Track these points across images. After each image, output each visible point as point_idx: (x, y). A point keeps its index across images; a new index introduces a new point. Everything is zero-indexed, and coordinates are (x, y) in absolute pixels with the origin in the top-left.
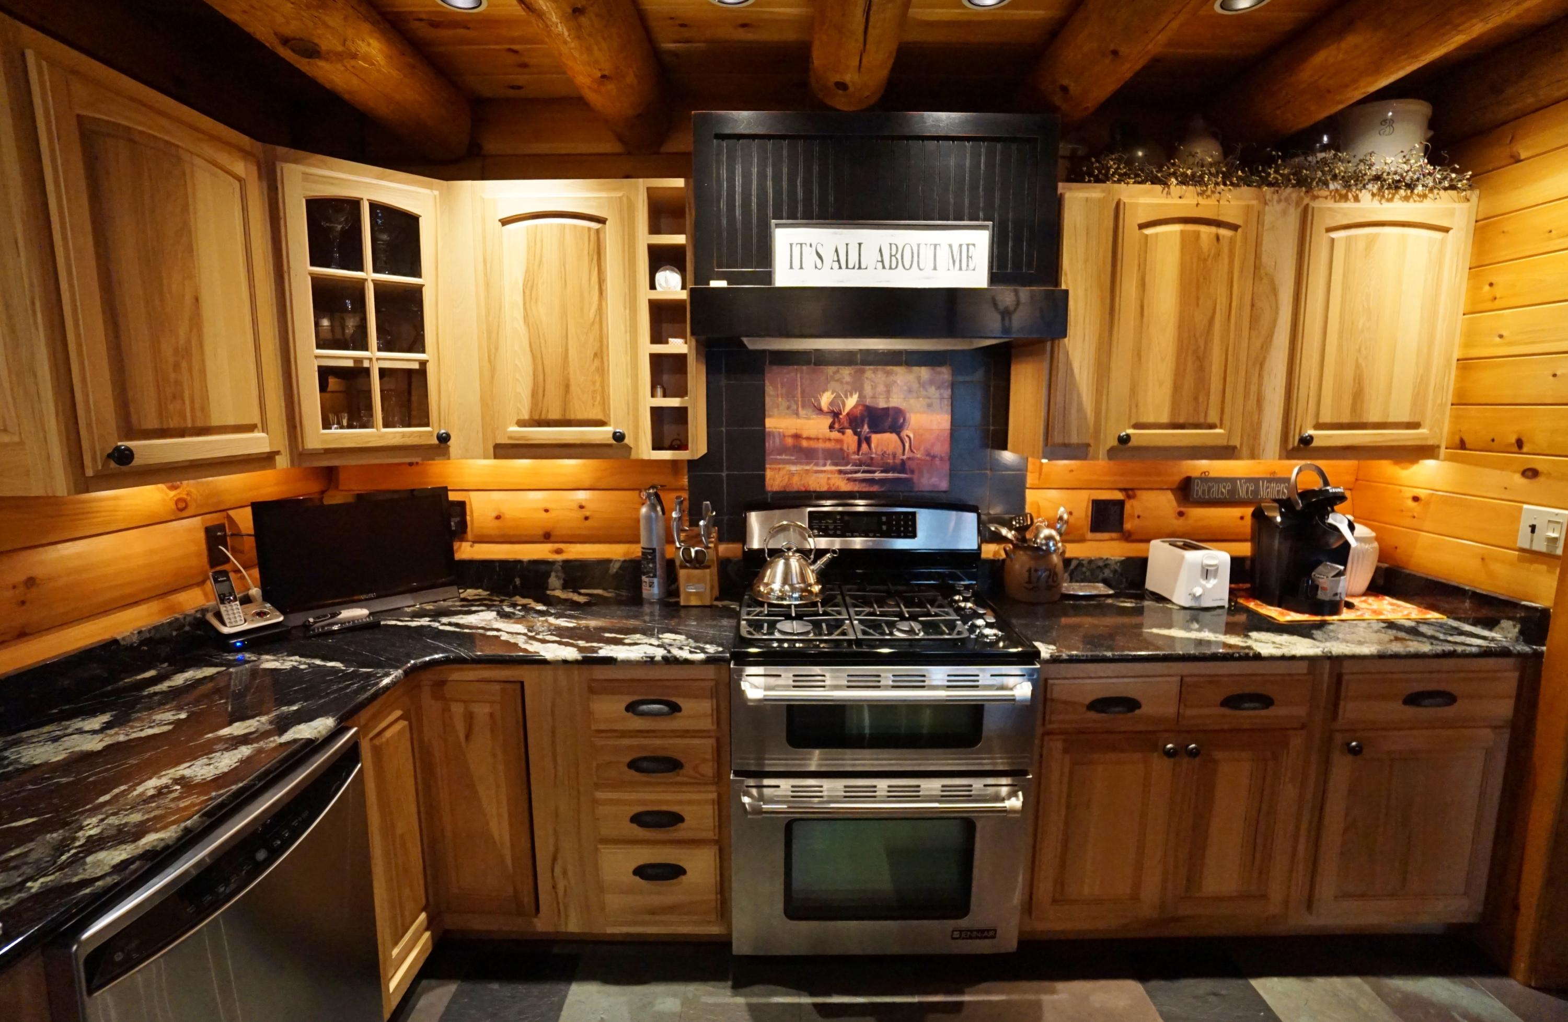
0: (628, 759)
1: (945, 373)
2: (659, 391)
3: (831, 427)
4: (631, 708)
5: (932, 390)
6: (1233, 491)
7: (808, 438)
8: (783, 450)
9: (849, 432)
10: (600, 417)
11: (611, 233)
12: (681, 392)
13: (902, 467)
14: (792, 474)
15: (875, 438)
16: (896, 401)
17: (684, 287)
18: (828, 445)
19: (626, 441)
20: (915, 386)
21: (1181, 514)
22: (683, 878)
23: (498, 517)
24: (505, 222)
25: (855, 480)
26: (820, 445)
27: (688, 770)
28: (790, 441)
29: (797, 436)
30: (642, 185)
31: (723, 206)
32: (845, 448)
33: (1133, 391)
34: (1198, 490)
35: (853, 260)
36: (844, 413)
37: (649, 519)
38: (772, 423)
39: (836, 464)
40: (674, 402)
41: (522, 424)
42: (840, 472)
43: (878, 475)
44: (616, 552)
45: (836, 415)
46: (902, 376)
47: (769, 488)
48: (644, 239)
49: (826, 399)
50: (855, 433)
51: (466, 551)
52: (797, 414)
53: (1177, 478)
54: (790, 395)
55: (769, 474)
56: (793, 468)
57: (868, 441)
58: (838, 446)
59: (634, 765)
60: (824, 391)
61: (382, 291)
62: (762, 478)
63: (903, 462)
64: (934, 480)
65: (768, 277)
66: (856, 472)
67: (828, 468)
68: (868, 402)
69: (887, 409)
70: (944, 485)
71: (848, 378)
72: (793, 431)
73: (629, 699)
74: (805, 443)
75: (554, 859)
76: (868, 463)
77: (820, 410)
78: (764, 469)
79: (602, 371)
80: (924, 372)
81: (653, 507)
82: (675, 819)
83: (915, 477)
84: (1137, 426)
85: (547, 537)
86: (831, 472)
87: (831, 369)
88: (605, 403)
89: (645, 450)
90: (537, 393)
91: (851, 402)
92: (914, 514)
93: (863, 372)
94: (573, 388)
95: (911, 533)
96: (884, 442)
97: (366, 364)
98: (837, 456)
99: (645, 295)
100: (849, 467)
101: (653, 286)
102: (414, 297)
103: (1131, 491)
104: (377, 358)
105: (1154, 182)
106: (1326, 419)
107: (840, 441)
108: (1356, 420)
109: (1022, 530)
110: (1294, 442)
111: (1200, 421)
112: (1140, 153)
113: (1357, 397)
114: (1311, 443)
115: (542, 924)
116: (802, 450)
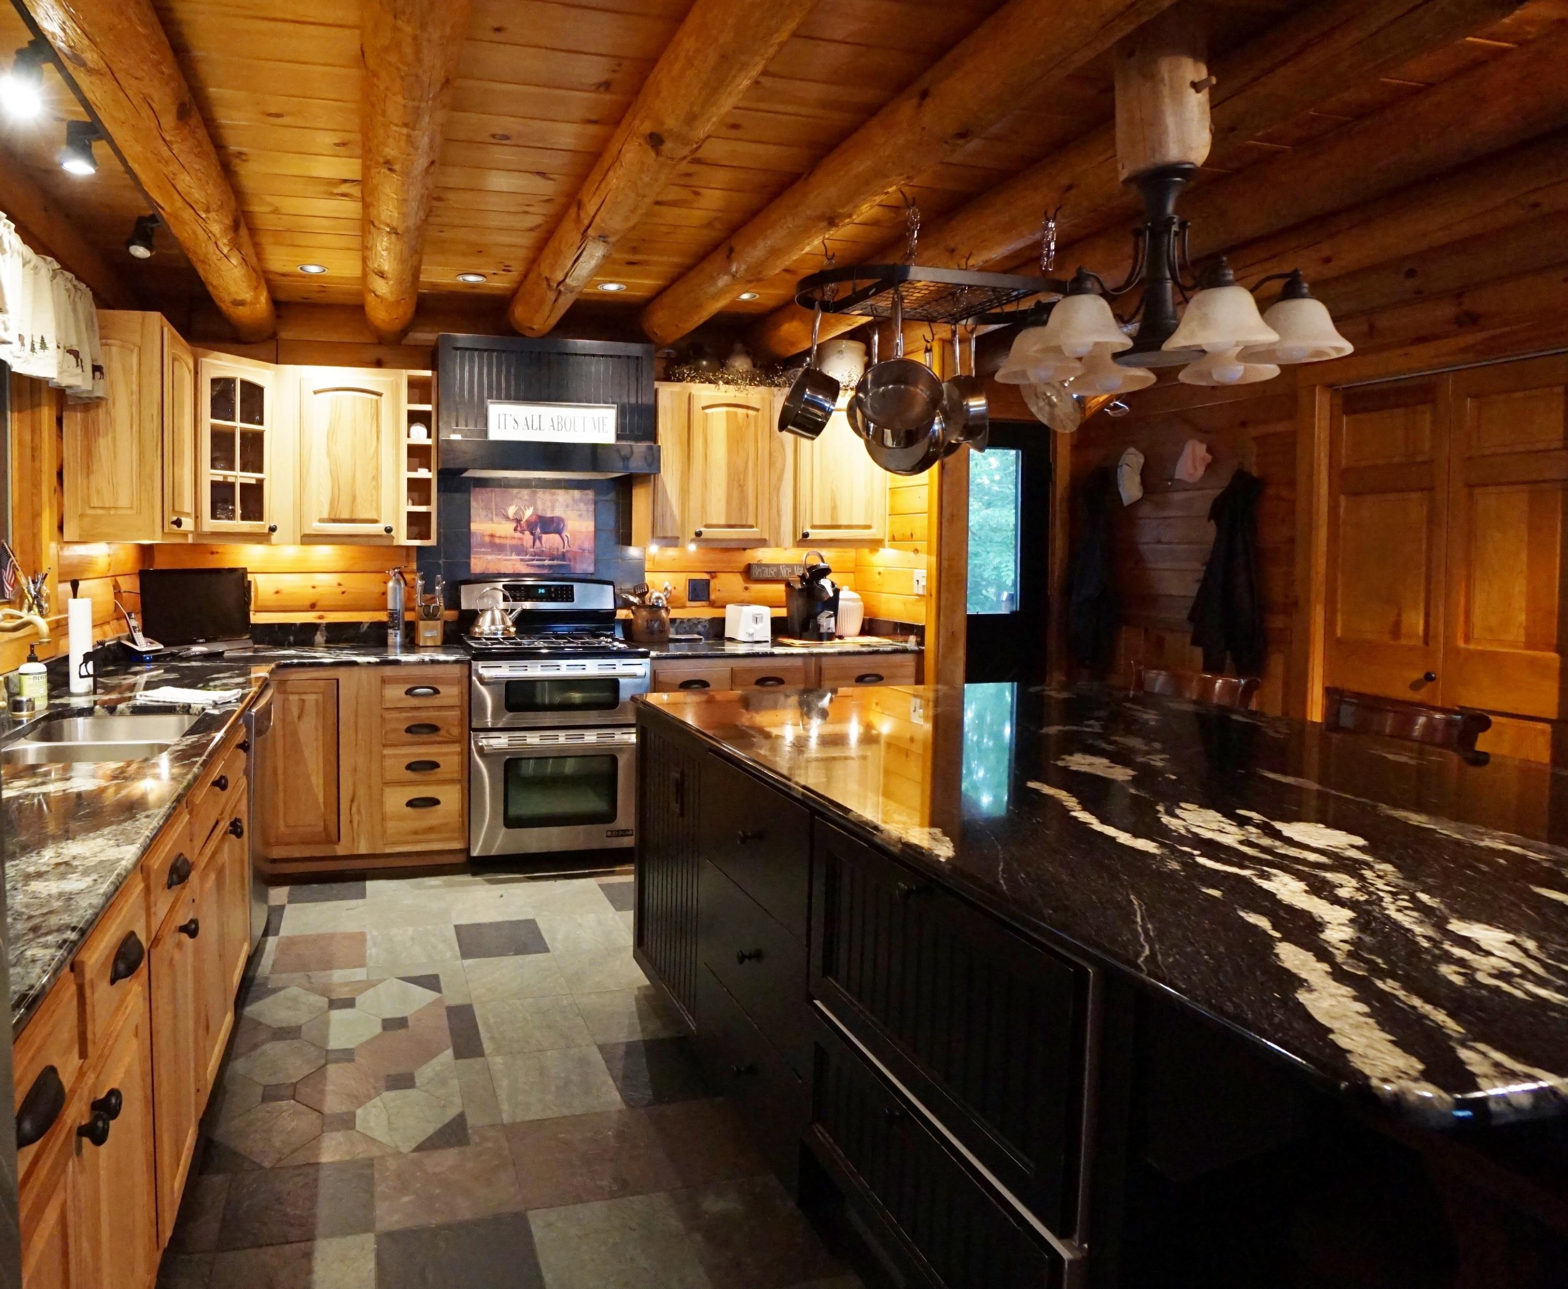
0: (405, 726)
1: (590, 494)
2: (410, 501)
3: (515, 529)
4: (409, 692)
5: (582, 506)
6: (778, 573)
7: (500, 537)
8: (482, 545)
9: (527, 533)
10: (375, 517)
11: (385, 402)
12: (428, 503)
13: (563, 556)
14: (489, 562)
15: (544, 537)
16: (558, 512)
17: (429, 436)
18: (515, 542)
19: (392, 533)
20: (571, 502)
21: (746, 588)
22: (438, 807)
23: (277, 592)
24: (316, 393)
25: (532, 566)
26: (508, 542)
27: (442, 732)
28: (487, 539)
29: (492, 536)
30: (404, 375)
31: (457, 390)
32: (525, 543)
33: (704, 504)
34: (756, 572)
35: (536, 425)
36: (524, 520)
37: (395, 589)
38: (474, 527)
39: (518, 554)
40: (423, 509)
41: (322, 521)
42: (522, 560)
43: (547, 562)
44: (365, 617)
45: (518, 521)
46: (562, 496)
47: (473, 572)
48: (406, 407)
49: (511, 511)
50: (532, 534)
51: (256, 618)
52: (491, 520)
53: (742, 565)
54: (487, 508)
55: (473, 561)
56: (489, 557)
57: (540, 539)
58: (520, 542)
59: (409, 730)
60: (511, 505)
61: (244, 434)
62: (469, 564)
63: (564, 554)
64: (585, 565)
65: (485, 433)
66: (533, 560)
67: (514, 557)
68: (540, 513)
69: (552, 518)
70: (591, 569)
71: (526, 497)
72: (489, 532)
73: (408, 686)
74: (497, 541)
75: (352, 801)
76: (539, 554)
77: (507, 518)
78: (469, 558)
79: (377, 488)
80: (576, 493)
81: (398, 581)
82: (434, 765)
83: (572, 564)
84: (707, 526)
85: (313, 607)
86: (515, 560)
87: (515, 491)
88: (378, 509)
89: (402, 538)
90: (334, 502)
91: (528, 513)
92: (572, 586)
93: (535, 493)
94: (359, 500)
95: (570, 599)
96: (550, 540)
98: (519, 550)
99: (405, 443)
100: (527, 557)
101: (409, 436)
102: (259, 438)
103: (713, 574)
104: (239, 477)
105: (710, 382)
106: (817, 522)
107: (521, 539)
108: (834, 523)
109: (642, 595)
110: (800, 536)
111: (744, 523)
112: (704, 363)
113: (834, 509)
114: (810, 538)
115: (341, 850)
116: (495, 545)
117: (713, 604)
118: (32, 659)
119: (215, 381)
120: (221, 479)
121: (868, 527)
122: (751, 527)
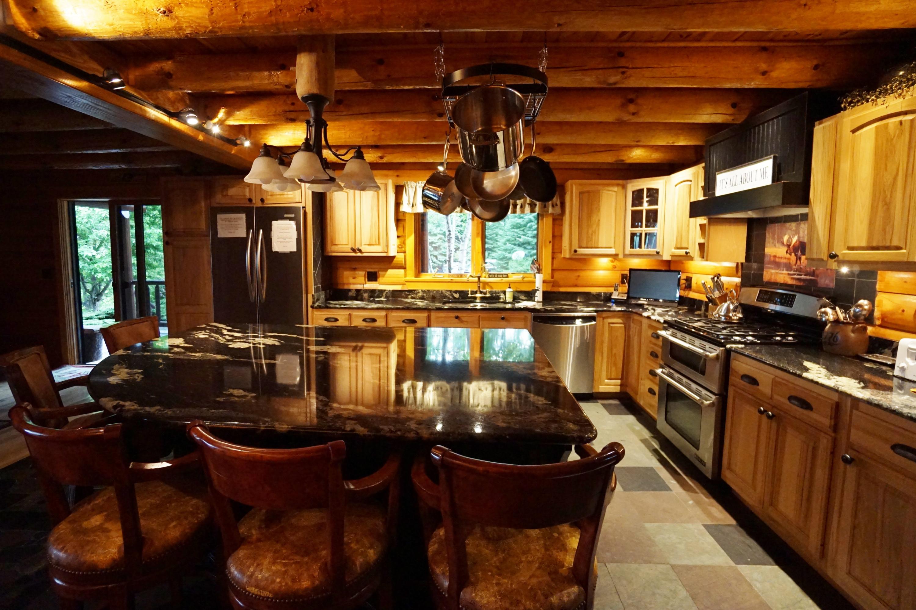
3: (787, 252)
7: (779, 257)
8: (770, 263)
9: (793, 254)
13: (813, 274)
14: (772, 274)
15: (802, 257)
18: (785, 261)
24: (676, 186)
25: (792, 279)
26: (782, 261)
28: (772, 259)
29: (775, 256)
32: (791, 262)
33: (846, 230)
36: (792, 245)
38: (767, 250)
39: (787, 270)
42: (789, 274)
43: (803, 277)
45: (788, 246)
47: (764, 280)
49: (786, 239)
50: (796, 255)
52: (775, 246)
54: (773, 238)
55: (765, 273)
56: (773, 271)
57: (800, 259)
58: (788, 262)
59: (651, 353)
60: (785, 235)
61: (647, 211)
62: (762, 275)
63: (814, 271)
64: (827, 282)
66: (794, 274)
67: (785, 272)
68: (801, 240)
70: (832, 285)
71: (794, 228)
72: (774, 254)
74: (777, 260)
77: (783, 244)
78: (763, 271)
83: (819, 279)
86: (785, 274)
90: (677, 240)
91: (795, 240)
93: (802, 224)
95: (791, 305)
97: (642, 232)
98: (788, 267)
100: (792, 272)
102: (655, 212)
104: (644, 230)
107: (789, 259)
116: (777, 265)
122: (898, 248)
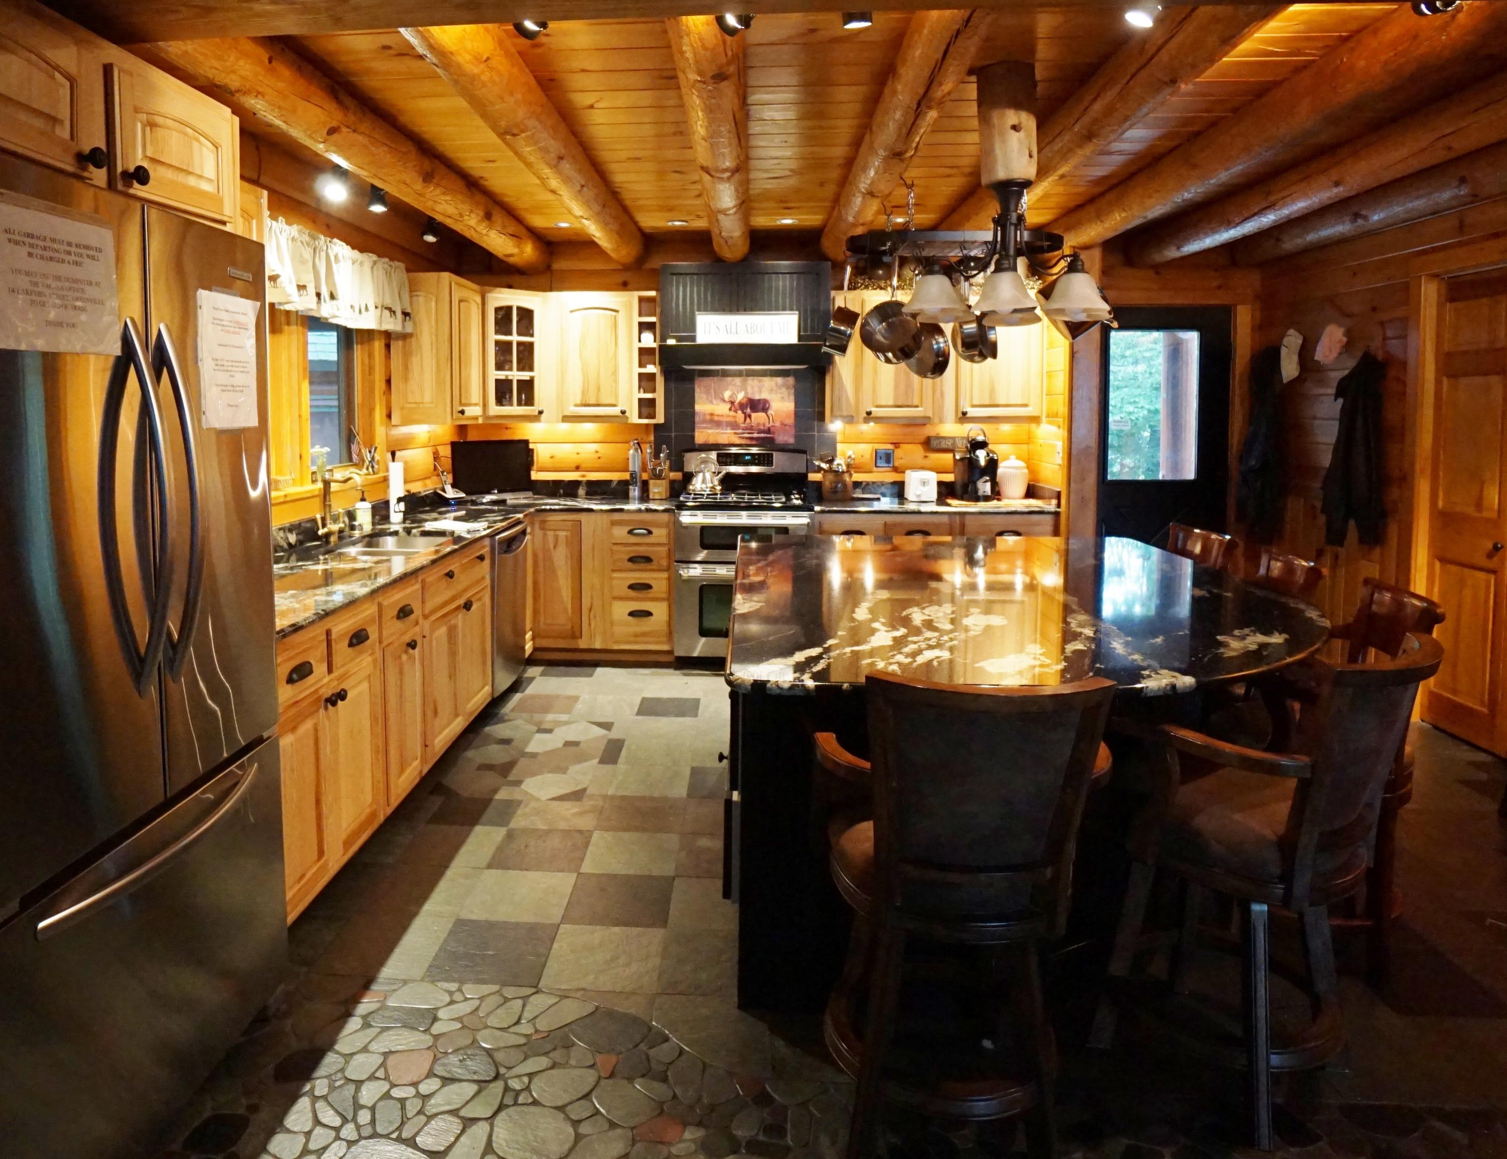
0: (628, 557)
1: (791, 380)
2: (642, 390)
3: (730, 409)
4: (630, 532)
5: (784, 389)
6: (954, 444)
7: (718, 415)
8: (704, 421)
9: (740, 412)
10: (613, 402)
11: (621, 317)
12: (654, 391)
13: (769, 431)
14: (709, 435)
15: (754, 415)
16: (764, 396)
17: (655, 341)
18: (729, 419)
19: (627, 414)
20: (774, 387)
21: (926, 457)
22: (652, 618)
23: (552, 457)
24: (571, 312)
25: (743, 438)
26: (724, 419)
27: (655, 562)
28: (708, 417)
29: (712, 415)
30: (636, 294)
31: (674, 305)
33: (874, 391)
34: (934, 443)
35: (734, 330)
36: (737, 402)
37: (634, 456)
38: (698, 407)
39: (733, 429)
40: (649, 396)
41: (576, 405)
42: (735, 433)
43: (755, 435)
44: (615, 476)
45: (732, 403)
46: (768, 382)
47: (697, 441)
48: (637, 319)
49: (727, 395)
50: (743, 413)
51: (535, 476)
52: (711, 402)
53: (922, 438)
54: (708, 393)
55: (697, 434)
56: (710, 431)
57: (750, 416)
59: (631, 560)
60: (727, 390)
61: (519, 344)
62: (693, 437)
63: (769, 429)
64: (786, 438)
65: (693, 338)
66: (743, 433)
67: (729, 431)
68: (750, 396)
69: (759, 400)
70: (791, 440)
72: (710, 412)
73: (629, 528)
74: (716, 418)
75: (590, 610)
76: (750, 429)
77: (724, 400)
78: (693, 430)
79: (616, 381)
80: (779, 380)
81: (636, 450)
82: (648, 587)
83: (776, 436)
84: (877, 406)
85: (578, 468)
86: (731, 433)
87: (729, 379)
88: (616, 397)
89: (634, 418)
90: (584, 392)
91: (740, 397)
92: (773, 454)
93: (746, 381)
94: (602, 390)
95: (770, 463)
96: (758, 418)
97: (510, 378)
98: (734, 425)
99: (637, 345)
100: (740, 431)
101: (640, 341)
102: (531, 346)
103: (896, 445)
104: (515, 375)
105: (881, 288)
106: (976, 402)
107: (735, 417)
108: (992, 403)
109: (831, 462)
110: (960, 415)
111: (910, 404)
112: (881, 272)
113: (992, 391)
114: (968, 415)
115: (583, 644)
116: (715, 422)
117: (896, 470)
118: (363, 500)
119: (497, 310)
120: (503, 378)
121: (1026, 405)
122: (917, 407)
